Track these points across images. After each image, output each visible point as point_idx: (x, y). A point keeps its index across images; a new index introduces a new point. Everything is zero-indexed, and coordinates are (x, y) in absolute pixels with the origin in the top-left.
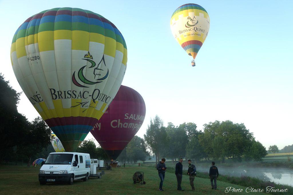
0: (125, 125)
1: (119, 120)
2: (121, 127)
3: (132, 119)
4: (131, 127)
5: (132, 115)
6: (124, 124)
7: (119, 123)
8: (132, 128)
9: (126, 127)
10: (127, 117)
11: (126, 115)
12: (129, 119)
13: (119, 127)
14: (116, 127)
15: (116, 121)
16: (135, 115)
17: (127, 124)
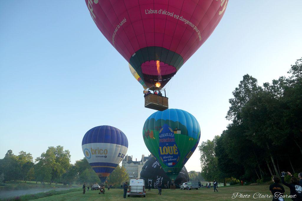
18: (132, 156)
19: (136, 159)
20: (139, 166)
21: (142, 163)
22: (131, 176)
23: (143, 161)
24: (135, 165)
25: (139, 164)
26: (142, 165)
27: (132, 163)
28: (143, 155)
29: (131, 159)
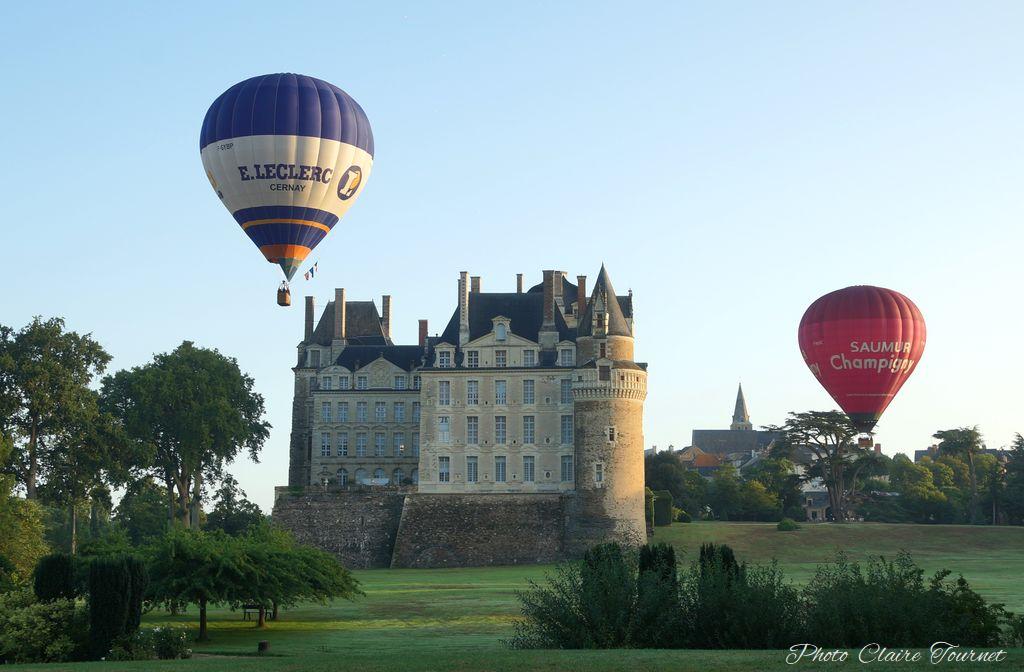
1: (843, 355)
2: (850, 367)
3: (869, 351)
4: (870, 367)
5: (865, 344)
6: (854, 363)
7: (845, 361)
9: (860, 367)
10: (855, 349)
11: (852, 345)
12: (861, 351)
13: (846, 368)
14: (842, 367)
15: (838, 357)
16: (871, 343)
17: (860, 361)
18: (386, 300)
19: (423, 325)
20: (427, 379)
21: (459, 355)
22: (368, 482)
23: (464, 337)
24: (408, 382)
25: (431, 357)
26: (459, 367)
27: (382, 359)
28: (463, 274)
29: (382, 328)
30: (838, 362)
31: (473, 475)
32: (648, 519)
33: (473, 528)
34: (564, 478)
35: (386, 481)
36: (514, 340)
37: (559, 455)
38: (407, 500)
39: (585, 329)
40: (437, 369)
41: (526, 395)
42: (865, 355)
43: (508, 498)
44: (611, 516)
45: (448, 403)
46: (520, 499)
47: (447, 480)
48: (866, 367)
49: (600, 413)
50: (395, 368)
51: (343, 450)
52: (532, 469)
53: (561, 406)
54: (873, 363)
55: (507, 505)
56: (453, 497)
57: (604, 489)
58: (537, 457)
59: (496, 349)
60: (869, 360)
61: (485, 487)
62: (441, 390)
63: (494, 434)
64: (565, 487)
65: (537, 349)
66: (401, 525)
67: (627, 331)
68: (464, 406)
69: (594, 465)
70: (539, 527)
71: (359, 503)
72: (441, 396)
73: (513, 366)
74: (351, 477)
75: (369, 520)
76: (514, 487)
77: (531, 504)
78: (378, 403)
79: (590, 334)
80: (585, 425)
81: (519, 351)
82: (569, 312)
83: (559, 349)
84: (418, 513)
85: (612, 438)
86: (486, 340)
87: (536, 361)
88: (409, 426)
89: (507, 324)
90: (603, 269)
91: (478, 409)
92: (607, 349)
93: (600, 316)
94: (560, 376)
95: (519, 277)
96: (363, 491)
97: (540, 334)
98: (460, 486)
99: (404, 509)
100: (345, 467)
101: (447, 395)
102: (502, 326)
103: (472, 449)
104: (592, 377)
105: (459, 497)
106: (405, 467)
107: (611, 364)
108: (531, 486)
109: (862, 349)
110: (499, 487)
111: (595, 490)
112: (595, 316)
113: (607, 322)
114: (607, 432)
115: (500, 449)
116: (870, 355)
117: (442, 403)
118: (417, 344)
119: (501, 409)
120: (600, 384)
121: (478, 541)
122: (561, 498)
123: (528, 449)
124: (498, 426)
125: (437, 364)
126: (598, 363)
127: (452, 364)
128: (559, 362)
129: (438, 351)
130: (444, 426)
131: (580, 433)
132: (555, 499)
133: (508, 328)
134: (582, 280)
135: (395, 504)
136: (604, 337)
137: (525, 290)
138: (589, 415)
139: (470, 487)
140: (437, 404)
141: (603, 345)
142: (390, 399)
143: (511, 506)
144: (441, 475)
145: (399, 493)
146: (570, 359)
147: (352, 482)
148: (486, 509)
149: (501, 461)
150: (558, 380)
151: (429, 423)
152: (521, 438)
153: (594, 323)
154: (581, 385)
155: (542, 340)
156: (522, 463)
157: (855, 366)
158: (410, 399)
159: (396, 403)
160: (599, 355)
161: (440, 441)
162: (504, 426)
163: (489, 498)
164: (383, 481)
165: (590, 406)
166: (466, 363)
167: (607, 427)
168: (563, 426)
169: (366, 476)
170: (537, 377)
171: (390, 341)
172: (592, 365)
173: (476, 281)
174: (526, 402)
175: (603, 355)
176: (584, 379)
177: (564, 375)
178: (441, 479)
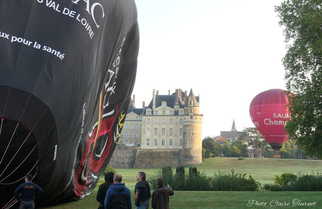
0: (276, 123)
1: (269, 119)
2: (273, 124)
3: (281, 117)
4: (281, 124)
5: (279, 114)
6: (274, 122)
7: (270, 121)
8: (283, 124)
9: (277, 124)
10: (275, 116)
11: (274, 115)
12: (278, 117)
13: (270, 124)
14: (268, 124)
15: (267, 119)
16: (282, 114)
17: (277, 122)
19: (144, 103)
20: (144, 118)
21: (152, 112)
22: (128, 145)
23: (154, 107)
24: (139, 118)
25: (145, 111)
26: (152, 115)
27: (132, 112)
28: (154, 90)
29: (133, 103)
30: (267, 122)
31: (156, 144)
32: (203, 156)
33: (155, 158)
34: (180, 145)
35: (133, 145)
36: (168, 108)
37: (179, 139)
38: (138, 150)
39: (186, 105)
40: (147, 115)
41: (170, 123)
42: (279, 119)
43: (165, 150)
44: (192, 156)
45: (149, 124)
46: (168, 151)
47: (149, 145)
48: (279, 124)
49: (190, 128)
50: (136, 115)
51: (121, 137)
52: (172, 143)
53: (180, 126)
54: (282, 122)
55: (165, 152)
56: (150, 150)
57: (191, 148)
58: (173, 139)
59: (162, 110)
60: (281, 121)
61: (159, 147)
62: (148, 121)
63: (162, 133)
64: (180, 147)
65: (173, 110)
66: (136, 157)
67: (198, 106)
68: (154, 125)
69: (188, 142)
70: (173, 158)
71: (125, 151)
72: (148, 122)
73: (167, 115)
74: (124, 144)
75: (128, 155)
76: (167, 147)
77: (171, 152)
78: (131, 124)
79: (188, 107)
80: (186, 131)
81: (169, 111)
82: (183, 100)
83: (179, 110)
84: (141, 154)
85: (193, 134)
86: (160, 108)
87: (173, 114)
88: (139, 130)
89: (166, 103)
90: (191, 89)
91: (157, 126)
92: (192, 111)
93: (190, 102)
94: (180, 118)
95: (169, 91)
96: (126, 148)
97: (174, 106)
98: (152, 147)
99: (137, 153)
100: (122, 141)
101: (149, 122)
102: (164, 104)
103: (156, 137)
104: (188, 118)
105: (152, 150)
106: (138, 141)
107: (193, 115)
108: (171, 147)
109: (278, 116)
110: (163, 147)
111: (188, 148)
112: (189, 102)
113: (192, 103)
114: (192, 133)
115: (163, 137)
116: (282, 119)
117: (148, 124)
118: (142, 108)
119: (164, 126)
120: (190, 120)
121: (157, 162)
122: (179, 150)
123: (171, 137)
124: (163, 131)
125: (147, 114)
126: (190, 114)
127: (151, 114)
128: (179, 114)
129: (147, 110)
130: (148, 131)
131: (185, 133)
132: (178, 151)
133: (166, 105)
134: (186, 92)
135: (135, 151)
136: (191, 107)
137: (171, 94)
138: (187, 128)
139: (155, 147)
140: (146, 125)
141: (191, 109)
142: (134, 123)
143: (166, 152)
144: (147, 143)
145: (136, 148)
146: (182, 113)
147: (124, 145)
148: (159, 153)
149: (163, 140)
150: (179, 119)
151: (144, 130)
152: (169, 134)
153: (189, 103)
154: (185, 120)
155: (175, 108)
156: (169, 141)
157: (275, 124)
158: (139, 123)
159: (136, 124)
160: (190, 112)
161: (147, 135)
162: (164, 131)
163: (160, 150)
164: (132, 145)
165: (187, 126)
166: (154, 114)
167: (192, 132)
168: (180, 131)
169: (128, 144)
170: (174, 118)
171: (135, 107)
172: (188, 115)
173: (157, 92)
174: (170, 124)
175: (191, 112)
176: (186, 118)
177: (181, 117)
178: (147, 145)
